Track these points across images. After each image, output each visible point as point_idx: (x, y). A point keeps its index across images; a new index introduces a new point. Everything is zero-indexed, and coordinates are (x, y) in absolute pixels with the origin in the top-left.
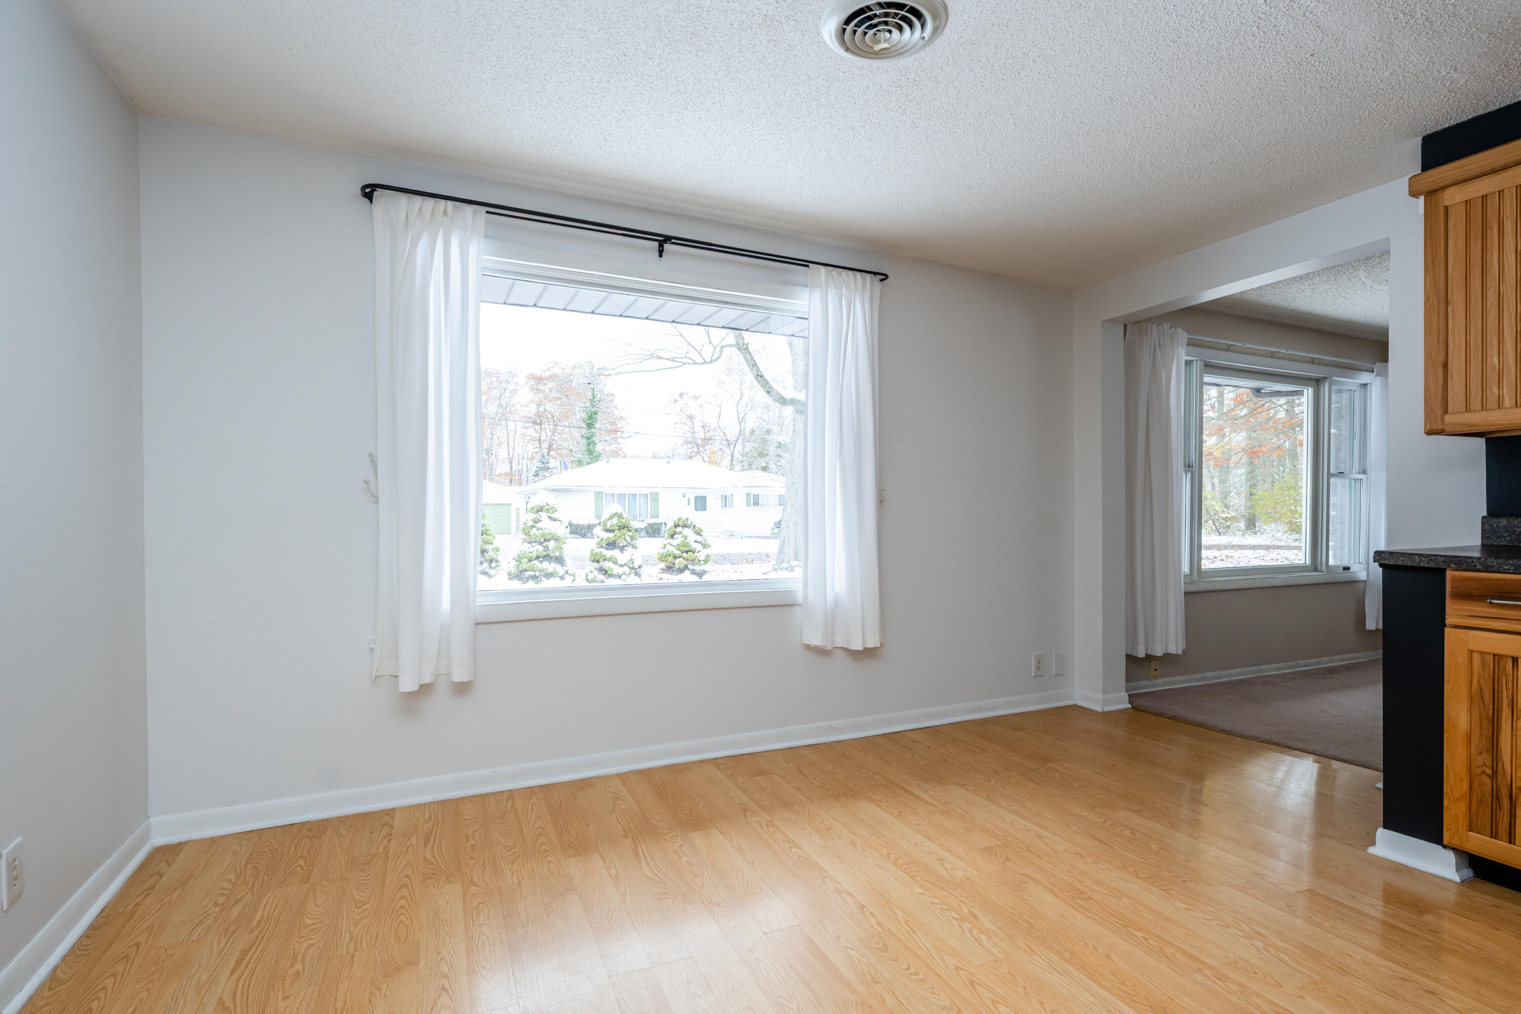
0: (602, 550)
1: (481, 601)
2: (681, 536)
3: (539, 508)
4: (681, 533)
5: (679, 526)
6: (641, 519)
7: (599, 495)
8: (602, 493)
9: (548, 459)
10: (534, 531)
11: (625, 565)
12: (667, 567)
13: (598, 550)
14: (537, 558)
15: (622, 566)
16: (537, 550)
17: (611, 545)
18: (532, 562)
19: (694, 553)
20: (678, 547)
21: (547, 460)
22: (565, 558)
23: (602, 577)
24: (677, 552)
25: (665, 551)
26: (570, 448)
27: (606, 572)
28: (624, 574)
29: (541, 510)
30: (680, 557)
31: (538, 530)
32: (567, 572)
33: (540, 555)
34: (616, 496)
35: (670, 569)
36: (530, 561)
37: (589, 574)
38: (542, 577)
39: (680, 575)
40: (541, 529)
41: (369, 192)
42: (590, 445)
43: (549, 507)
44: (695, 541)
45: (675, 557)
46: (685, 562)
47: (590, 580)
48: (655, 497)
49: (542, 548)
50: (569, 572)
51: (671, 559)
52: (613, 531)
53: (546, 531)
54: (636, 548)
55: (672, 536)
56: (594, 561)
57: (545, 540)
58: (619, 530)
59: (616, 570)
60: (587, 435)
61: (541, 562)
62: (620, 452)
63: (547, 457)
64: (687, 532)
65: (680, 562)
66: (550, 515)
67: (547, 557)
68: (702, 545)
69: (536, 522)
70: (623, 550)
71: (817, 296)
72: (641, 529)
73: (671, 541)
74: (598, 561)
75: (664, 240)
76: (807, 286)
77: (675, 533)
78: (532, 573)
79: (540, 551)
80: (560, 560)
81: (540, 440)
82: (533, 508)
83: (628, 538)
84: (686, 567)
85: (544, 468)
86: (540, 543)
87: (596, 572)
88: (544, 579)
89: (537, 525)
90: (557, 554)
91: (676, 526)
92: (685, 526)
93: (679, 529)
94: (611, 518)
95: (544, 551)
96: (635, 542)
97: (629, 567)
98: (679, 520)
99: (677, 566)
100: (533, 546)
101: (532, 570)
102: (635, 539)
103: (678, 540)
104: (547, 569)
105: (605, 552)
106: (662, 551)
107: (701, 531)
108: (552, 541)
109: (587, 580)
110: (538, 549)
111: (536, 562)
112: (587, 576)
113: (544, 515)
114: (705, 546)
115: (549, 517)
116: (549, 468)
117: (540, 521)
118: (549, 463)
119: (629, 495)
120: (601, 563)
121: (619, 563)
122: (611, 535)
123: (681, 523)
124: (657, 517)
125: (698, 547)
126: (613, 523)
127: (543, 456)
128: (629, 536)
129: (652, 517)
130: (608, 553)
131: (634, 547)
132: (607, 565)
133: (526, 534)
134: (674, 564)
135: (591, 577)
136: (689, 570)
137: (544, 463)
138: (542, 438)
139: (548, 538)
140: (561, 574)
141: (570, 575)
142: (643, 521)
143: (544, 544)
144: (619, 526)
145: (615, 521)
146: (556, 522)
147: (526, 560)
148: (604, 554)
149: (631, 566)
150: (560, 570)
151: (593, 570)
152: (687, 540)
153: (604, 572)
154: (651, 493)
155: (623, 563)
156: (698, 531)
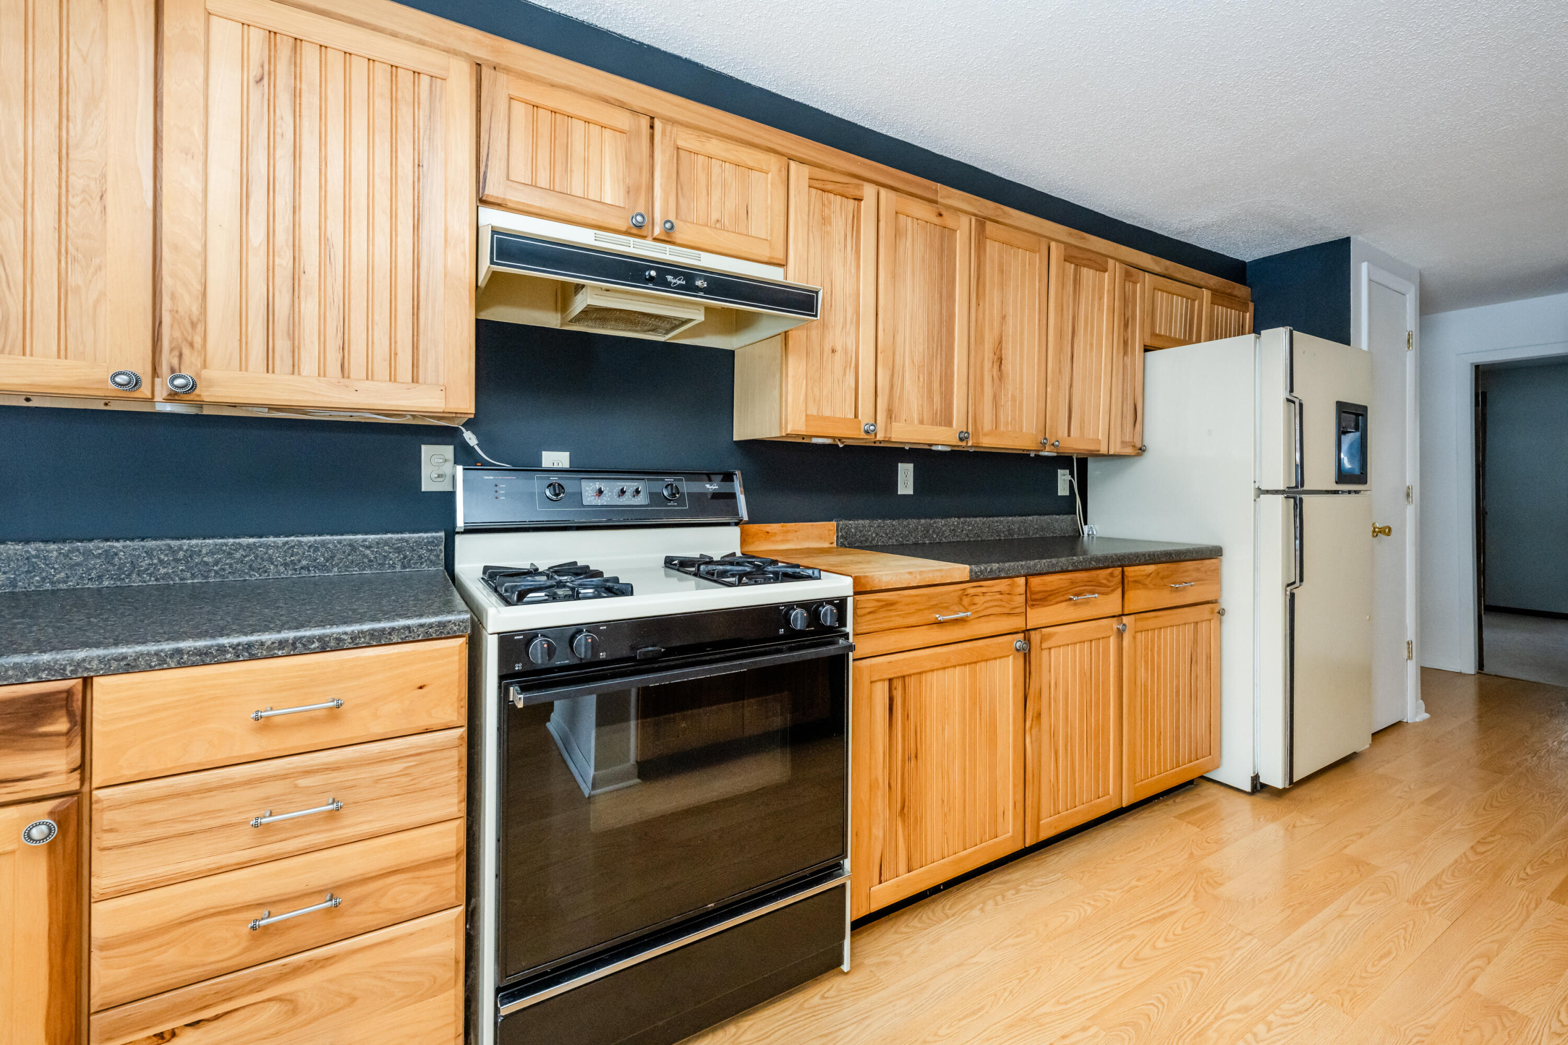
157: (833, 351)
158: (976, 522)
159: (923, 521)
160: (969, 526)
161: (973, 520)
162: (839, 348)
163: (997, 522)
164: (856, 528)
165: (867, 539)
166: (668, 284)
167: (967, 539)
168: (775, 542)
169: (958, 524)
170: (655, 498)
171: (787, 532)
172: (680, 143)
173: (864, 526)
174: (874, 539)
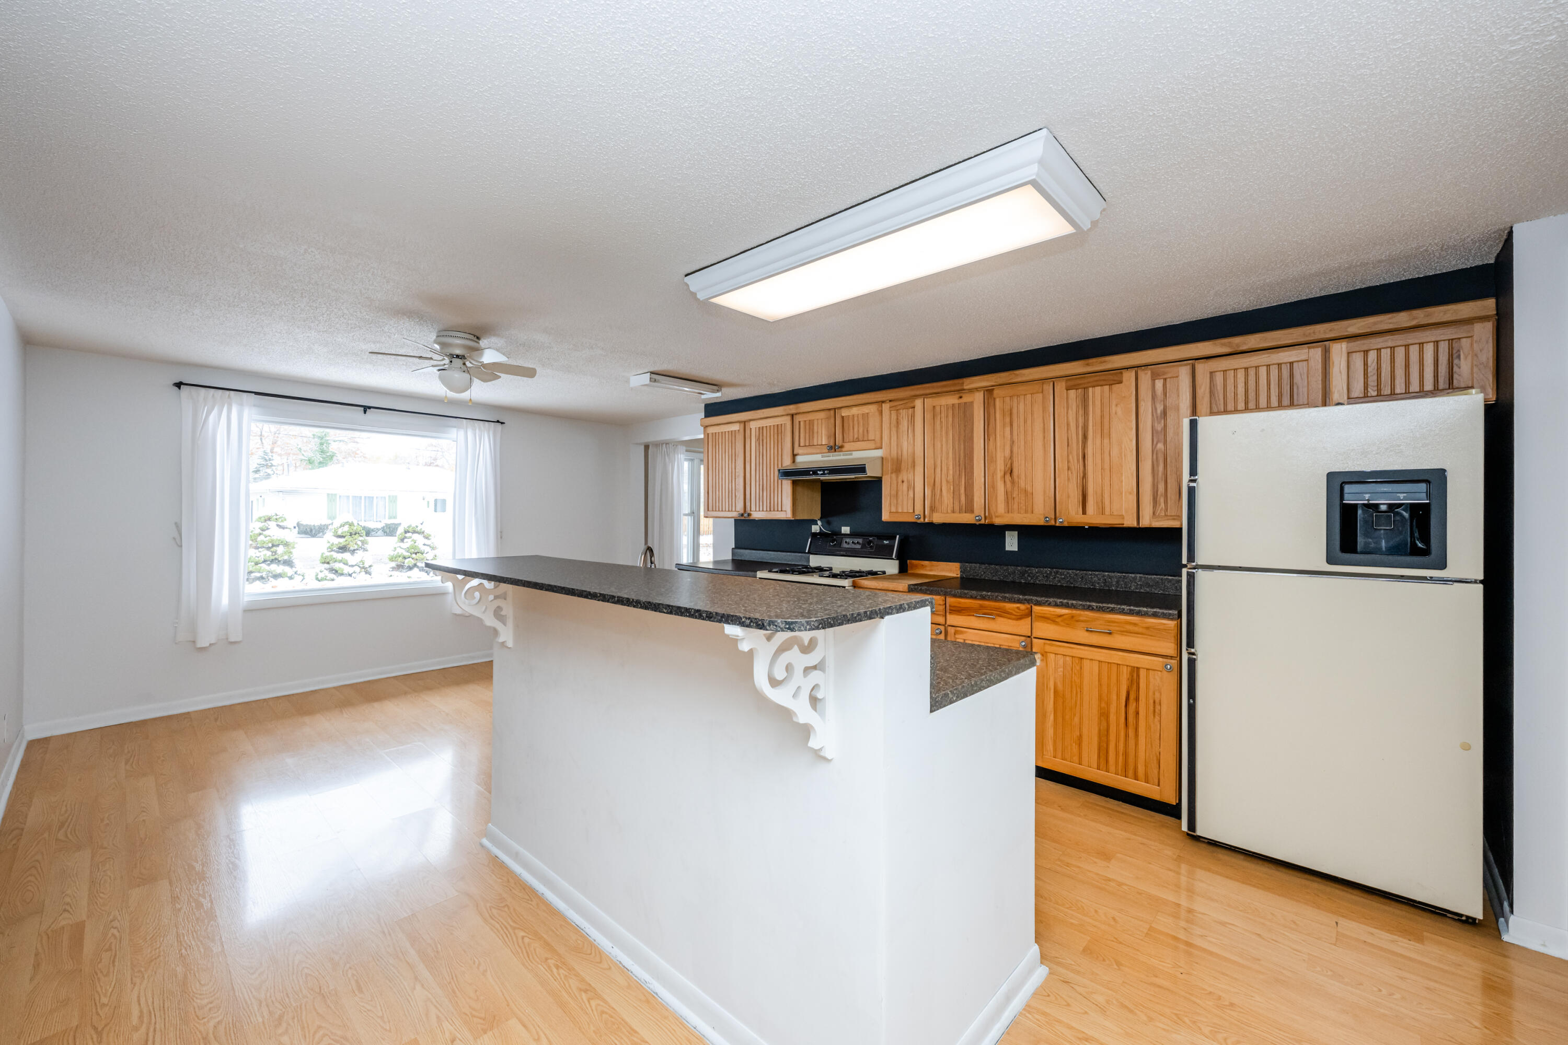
0: (333, 553)
1: (246, 599)
2: (410, 540)
3: (266, 518)
4: (411, 537)
5: (409, 532)
6: (378, 520)
7: (331, 498)
8: (335, 495)
9: (272, 456)
10: (261, 538)
11: (356, 565)
12: (397, 565)
13: (328, 554)
14: (265, 561)
15: (352, 566)
16: (265, 555)
17: (343, 549)
18: (259, 565)
19: (422, 554)
20: (408, 550)
21: (270, 457)
22: (294, 561)
23: (332, 576)
24: (407, 554)
25: (396, 553)
26: (299, 447)
27: (336, 571)
28: (355, 572)
29: (269, 519)
30: (409, 557)
31: (266, 537)
32: (296, 573)
33: (268, 559)
34: (351, 498)
35: (400, 567)
36: (257, 564)
37: (320, 573)
38: (269, 578)
39: (409, 572)
40: (269, 536)
41: (179, 385)
42: (323, 444)
43: (278, 517)
44: (424, 545)
45: (405, 558)
46: (413, 562)
47: (320, 578)
48: (393, 500)
49: (270, 553)
50: (298, 573)
51: (400, 559)
52: (343, 537)
53: (275, 538)
54: (367, 551)
55: (402, 540)
56: (324, 563)
57: (273, 546)
58: (351, 535)
59: (347, 569)
60: (319, 435)
61: (269, 565)
62: (358, 452)
63: (270, 454)
64: (415, 536)
65: (409, 561)
66: (279, 523)
67: (275, 561)
68: (430, 547)
69: (263, 530)
70: (354, 553)
71: (461, 433)
72: (378, 530)
73: (402, 545)
74: (328, 563)
75: (366, 409)
76: (455, 427)
77: (405, 538)
78: (258, 575)
79: (268, 555)
80: (289, 563)
81: (261, 435)
82: (260, 518)
83: (359, 543)
84: (415, 565)
85: (267, 465)
86: (268, 548)
87: (327, 573)
88: (271, 579)
89: (264, 533)
90: (286, 557)
91: (406, 532)
92: (414, 532)
93: (408, 535)
94: (342, 526)
95: (272, 555)
96: (366, 545)
97: (360, 567)
98: (409, 527)
99: (406, 564)
100: (260, 552)
101: (259, 572)
102: (367, 543)
103: (408, 543)
104: (274, 571)
105: (335, 555)
106: (392, 553)
107: (430, 536)
108: (281, 546)
109: (317, 579)
110: (267, 554)
111: (263, 565)
112: (317, 575)
113: (272, 524)
114: (433, 548)
115: (278, 525)
116: (272, 465)
117: (268, 529)
118: (273, 460)
119: (365, 497)
120: (331, 565)
121: (350, 564)
122: (342, 540)
123: (410, 530)
124: (395, 517)
125: (427, 549)
126: (344, 530)
127: (265, 453)
128: (361, 541)
129: (390, 518)
130: (339, 556)
131: (365, 550)
132: (337, 566)
133: (252, 540)
134: (404, 563)
135: (321, 576)
136: (418, 567)
137: (266, 460)
138: (263, 433)
139: (277, 543)
140: (289, 575)
141: (299, 575)
142: (380, 522)
143: (272, 550)
144: (351, 533)
145: (346, 528)
146: (286, 530)
147: (253, 563)
148: (334, 557)
149: (361, 566)
150: (289, 571)
151: (323, 569)
152: (416, 544)
153: (336, 572)
154: (389, 496)
155: (354, 564)
156: (427, 536)
157: (903, 482)
158: (1068, 573)
159: (1019, 568)
160: (1061, 575)
161: (1065, 572)
162: (905, 480)
163: (1091, 575)
164: (970, 568)
165: (978, 575)
166: (818, 474)
167: (1059, 584)
168: (926, 570)
169: (1051, 573)
170: (863, 546)
171: (933, 566)
172: (843, 415)
173: (976, 567)
174: (982, 575)
